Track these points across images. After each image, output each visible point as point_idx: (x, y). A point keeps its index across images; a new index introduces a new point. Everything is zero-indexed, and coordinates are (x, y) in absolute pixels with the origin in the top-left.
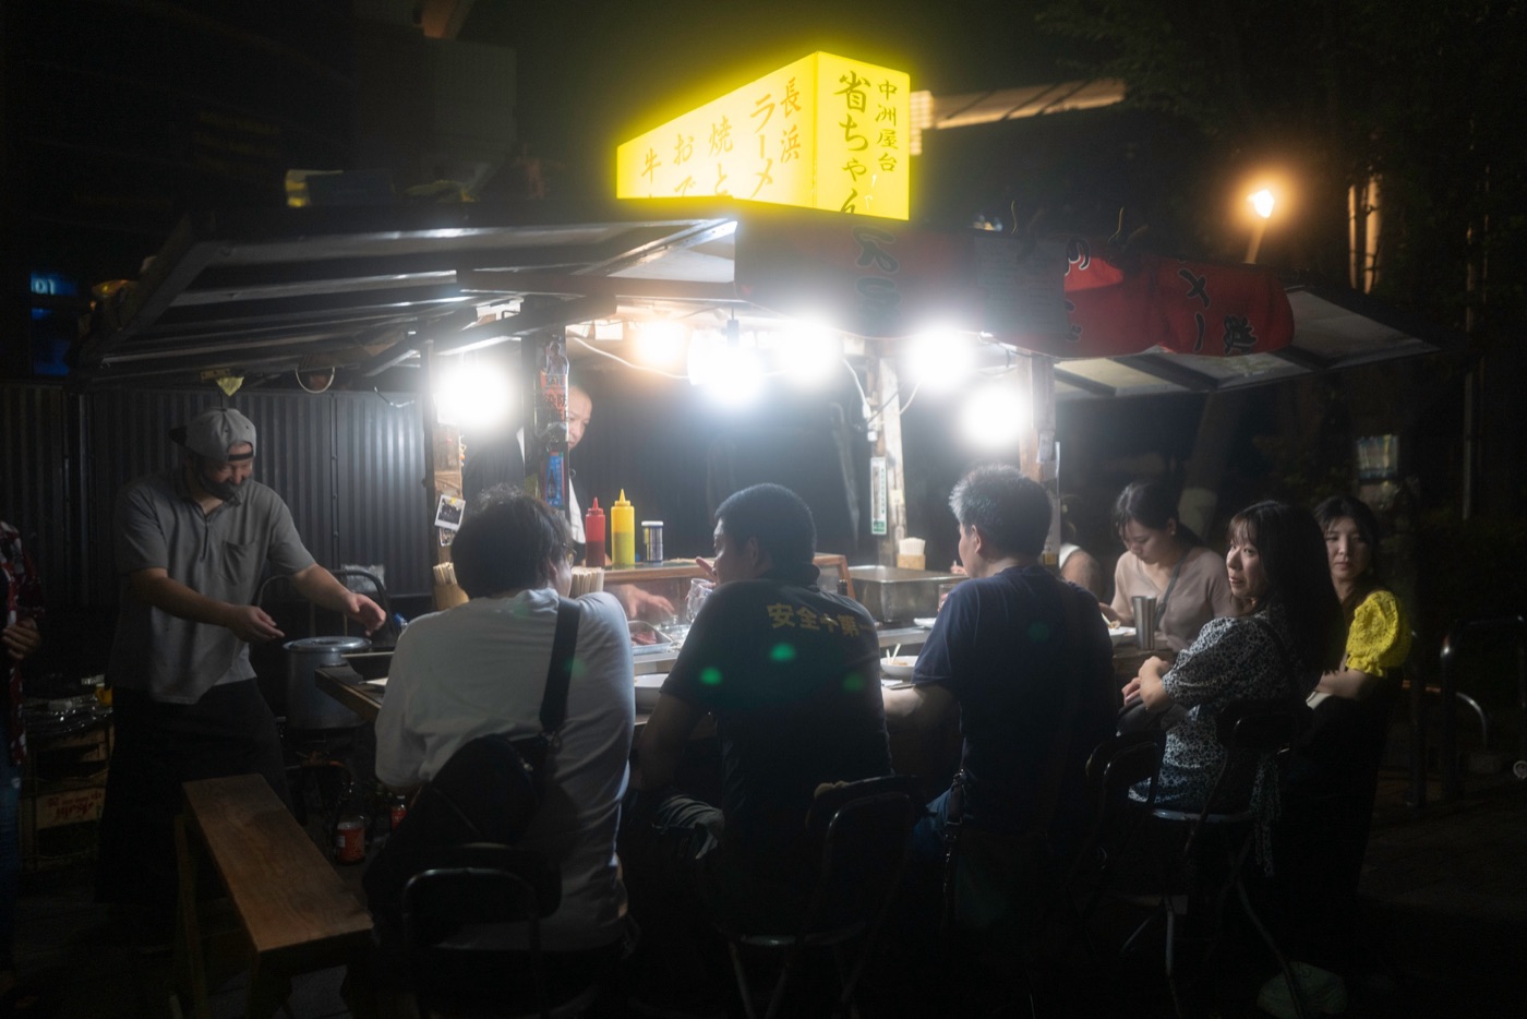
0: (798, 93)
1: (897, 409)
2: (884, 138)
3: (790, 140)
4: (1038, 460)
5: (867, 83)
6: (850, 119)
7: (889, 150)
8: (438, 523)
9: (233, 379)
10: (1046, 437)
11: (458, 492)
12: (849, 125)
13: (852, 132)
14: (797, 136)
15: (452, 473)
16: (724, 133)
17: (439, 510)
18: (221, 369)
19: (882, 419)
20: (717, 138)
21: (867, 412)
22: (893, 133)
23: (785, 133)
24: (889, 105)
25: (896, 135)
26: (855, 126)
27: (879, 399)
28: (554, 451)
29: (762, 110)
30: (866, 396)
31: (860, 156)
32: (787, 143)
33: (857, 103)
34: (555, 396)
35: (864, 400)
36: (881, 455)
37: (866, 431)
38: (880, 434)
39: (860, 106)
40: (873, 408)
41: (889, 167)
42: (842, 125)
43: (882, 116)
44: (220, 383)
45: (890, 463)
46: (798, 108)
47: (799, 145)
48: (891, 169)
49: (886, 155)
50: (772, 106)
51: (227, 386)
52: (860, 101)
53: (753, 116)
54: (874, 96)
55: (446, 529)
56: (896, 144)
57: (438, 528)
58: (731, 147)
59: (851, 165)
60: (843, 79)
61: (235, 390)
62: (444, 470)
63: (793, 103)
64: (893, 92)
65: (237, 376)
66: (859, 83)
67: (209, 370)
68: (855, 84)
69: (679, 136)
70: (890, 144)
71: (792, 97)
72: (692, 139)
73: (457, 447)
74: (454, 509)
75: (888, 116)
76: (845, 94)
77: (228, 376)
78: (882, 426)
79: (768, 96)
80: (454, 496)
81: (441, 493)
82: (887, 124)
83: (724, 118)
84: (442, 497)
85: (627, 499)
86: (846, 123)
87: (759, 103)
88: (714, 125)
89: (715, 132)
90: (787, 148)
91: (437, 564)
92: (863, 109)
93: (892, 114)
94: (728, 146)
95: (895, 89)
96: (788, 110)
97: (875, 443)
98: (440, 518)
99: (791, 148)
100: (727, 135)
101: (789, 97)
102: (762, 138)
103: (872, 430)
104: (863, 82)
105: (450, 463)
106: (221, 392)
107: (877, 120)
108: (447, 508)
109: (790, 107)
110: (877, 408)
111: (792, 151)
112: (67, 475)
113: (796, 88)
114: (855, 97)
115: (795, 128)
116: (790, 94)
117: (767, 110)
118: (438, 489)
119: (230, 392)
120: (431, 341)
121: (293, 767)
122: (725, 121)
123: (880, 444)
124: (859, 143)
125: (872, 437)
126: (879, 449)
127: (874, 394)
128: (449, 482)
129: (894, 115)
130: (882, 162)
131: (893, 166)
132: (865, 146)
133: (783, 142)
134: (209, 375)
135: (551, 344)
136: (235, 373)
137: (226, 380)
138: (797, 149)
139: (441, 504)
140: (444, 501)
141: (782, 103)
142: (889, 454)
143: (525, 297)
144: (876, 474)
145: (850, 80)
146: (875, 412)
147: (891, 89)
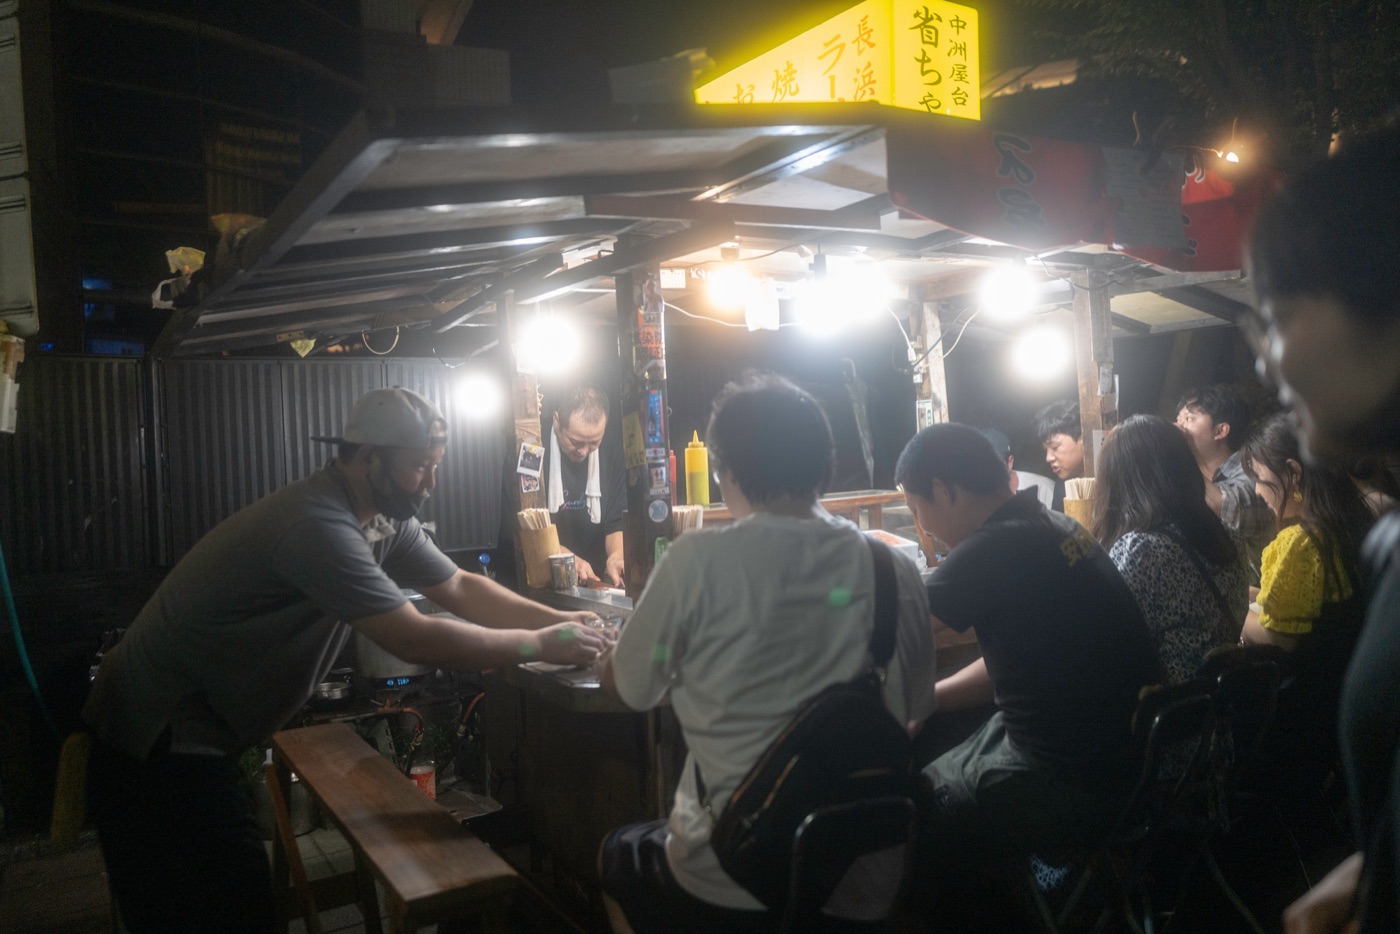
0: (871, 30)
1: (941, 352)
2: (956, 72)
3: (864, 77)
4: (1099, 393)
5: (939, 19)
6: (924, 53)
7: (961, 84)
8: (520, 470)
9: (306, 341)
10: (1105, 369)
11: (537, 439)
12: (924, 60)
13: (927, 67)
14: (872, 72)
15: (531, 421)
16: (788, 78)
17: (521, 458)
18: (295, 331)
19: (927, 362)
20: (780, 85)
21: (912, 356)
22: (964, 67)
23: (858, 71)
24: (959, 41)
25: (967, 69)
26: (929, 60)
27: (924, 342)
28: (652, 389)
29: (832, 50)
30: (911, 340)
31: (933, 90)
32: (860, 79)
33: (931, 38)
34: (653, 334)
35: (909, 344)
36: (927, 398)
37: (912, 373)
38: (926, 376)
39: (933, 40)
40: (917, 351)
41: (962, 101)
42: (917, 60)
43: (953, 51)
44: (293, 345)
45: (937, 404)
46: (872, 45)
47: (874, 82)
48: (963, 103)
49: (959, 89)
50: (842, 46)
51: (301, 348)
52: (933, 36)
53: (820, 58)
54: (946, 32)
55: (528, 476)
56: (967, 79)
57: (520, 474)
58: (797, 91)
59: (927, 99)
60: (917, 15)
61: (307, 351)
62: (523, 418)
63: (866, 41)
64: (963, 27)
65: (310, 338)
66: (932, 18)
67: (285, 332)
68: (927, 19)
69: (738, 86)
70: (961, 79)
71: (865, 35)
72: (752, 87)
73: (535, 397)
74: (534, 456)
75: (959, 51)
76: (919, 30)
77: (301, 339)
78: (927, 368)
79: (838, 36)
80: (534, 444)
81: (522, 441)
82: (958, 59)
83: (788, 62)
84: (523, 444)
85: (700, 440)
86: (920, 58)
87: (827, 45)
88: (777, 72)
89: (778, 78)
90: (862, 84)
91: (520, 510)
92: (935, 44)
93: (962, 49)
94: (793, 90)
95: (965, 24)
96: (861, 48)
97: (920, 385)
98: (522, 465)
99: (865, 85)
100: (793, 79)
101: (861, 35)
102: (832, 78)
103: (917, 373)
104: (935, 17)
105: (529, 411)
106: (294, 353)
107: (949, 55)
108: (527, 455)
109: (863, 45)
110: (922, 351)
111: (867, 89)
112: (143, 443)
113: (869, 26)
114: (929, 32)
115: (869, 65)
116: (862, 32)
117: (838, 50)
118: (519, 437)
119: (303, 354)
120: (511, 291)
121: (367, 715)
122: (789, 65)
123: (925, 387)
124: (933, 77)
125: (917, 379)
126: (925, 391)
127: (919, 337)
128: (529, 430)
129: (965, 50)
130: (955, 96)
131: (965, 100)
132: (939, 81)
133: (856, 80)
134: (284, 337)
135: (648, 282)
136: (309, 335)
137: (299, 342)
138: (871, 86)
139: (522, 452)
140: (524, 448)
141: (853, 42)
142: (935, 396)
143: (619, 236)
144: (922, 415)
145: (923, 15)
146: (921, 356)
147: (961, 24)
